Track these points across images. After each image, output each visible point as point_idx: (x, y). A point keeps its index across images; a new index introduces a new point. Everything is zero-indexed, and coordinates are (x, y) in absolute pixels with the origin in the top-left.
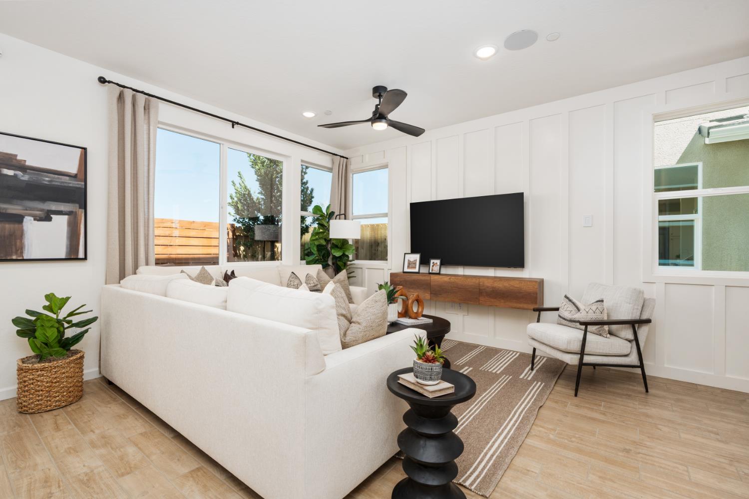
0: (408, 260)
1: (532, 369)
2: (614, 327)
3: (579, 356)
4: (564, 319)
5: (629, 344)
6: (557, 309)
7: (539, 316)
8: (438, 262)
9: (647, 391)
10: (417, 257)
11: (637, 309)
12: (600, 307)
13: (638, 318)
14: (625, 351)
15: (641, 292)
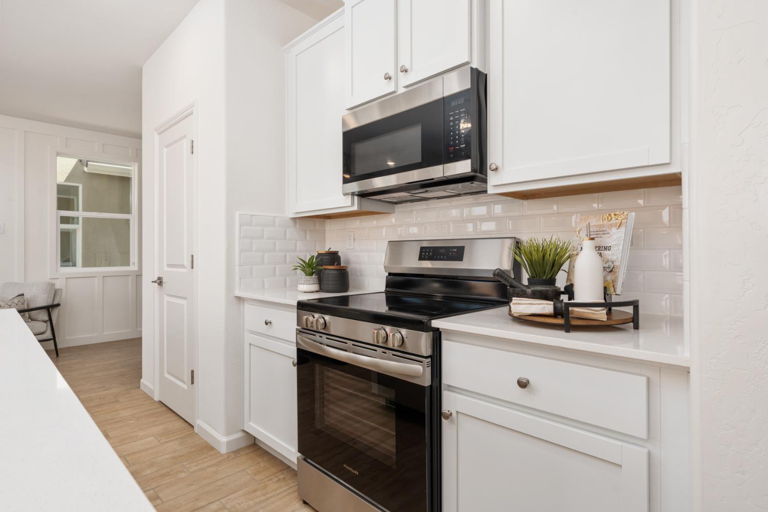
5: (45, 324)
9: (57, 355)
11: (51, 297)
12: (21, 300)
13: (51, 304)
14: (42, 330)
15: (53, 285)
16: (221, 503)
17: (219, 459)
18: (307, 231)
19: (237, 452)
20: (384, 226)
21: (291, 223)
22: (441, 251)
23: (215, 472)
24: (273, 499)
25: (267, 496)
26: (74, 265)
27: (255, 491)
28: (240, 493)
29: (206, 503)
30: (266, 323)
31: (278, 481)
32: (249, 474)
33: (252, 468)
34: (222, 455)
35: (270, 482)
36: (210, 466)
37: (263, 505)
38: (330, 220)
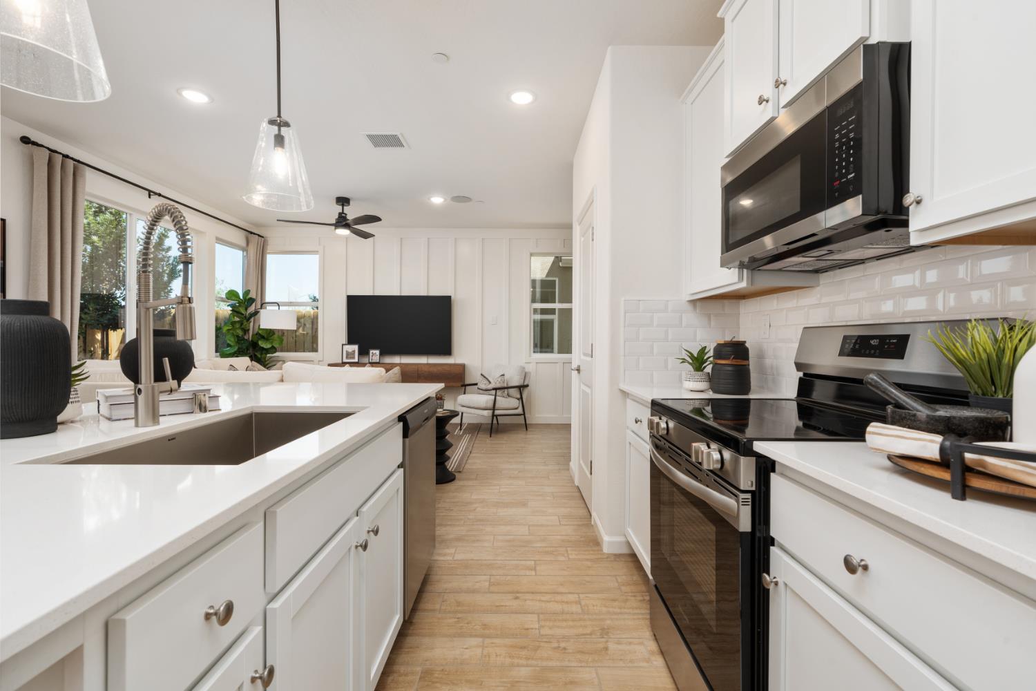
0: (347, 351)
1: (461, 429)
2: (511, 390)
3: (492, 411)
4: (482, 390)
5: (518, 401)
6: (476, 384)
7: (465, 389)
8: (377, 352)
9: (527, 429)
10: (355, 348)
11: (522, 379)
12: (502, 379)
13: (522, 384)
14: (516, 406)
15: (524, 368)
16: (579, 597)
17: (599, 556)
18: (712, 316)
19: (618, 556)
20: (805, 306)
21: (689, 307)
22: (872, 342)
23: (589, 567)
24: (626, 616)
25: (623, 610)
26: (552, 352)
27: (614, 600)
28: (600, 596)
29: (567, 591)
30: (636, 422)
31: (641, 601)
32: (617, 582)
33: (624, 577)
34: (604, 554)
35: (633, 598)
36: (587, 560)
37: (615, 617)
38: (744, 301)
